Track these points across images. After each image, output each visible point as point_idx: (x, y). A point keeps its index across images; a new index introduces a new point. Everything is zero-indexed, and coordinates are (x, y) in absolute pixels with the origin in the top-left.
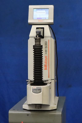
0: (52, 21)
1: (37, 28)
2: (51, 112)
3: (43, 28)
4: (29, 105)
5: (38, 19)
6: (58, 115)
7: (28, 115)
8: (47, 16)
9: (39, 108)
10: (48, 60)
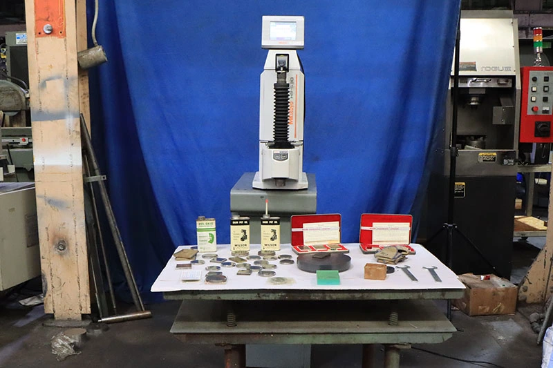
0: (301, 43)
1: (277, 55)
2: (299, 192)
3: (288, 55)
4: (265, 181)
5: (278, 39)
6: (310, 198)
7: (262, 197)
8: (293, 35)
9: (281, 186)
10: (294, 108)
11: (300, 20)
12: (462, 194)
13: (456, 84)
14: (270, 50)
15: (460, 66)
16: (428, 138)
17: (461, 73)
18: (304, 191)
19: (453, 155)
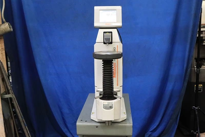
0: (120, 24)
1: (105, 33)
3: (111, 32)
7: (97, 127)
10: (116, 67)
11: (119, 8)
12: (201, 90)
13: (199, 35)
14: (100, 30)
15: (202, 26)
16: (185, 66)
17: (202, 29)
18: (124, 122)
19: (198, 73)
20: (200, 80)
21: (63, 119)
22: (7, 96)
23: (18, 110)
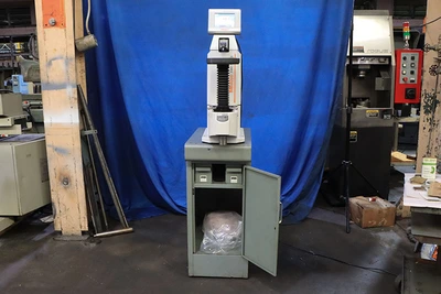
0: (239, 30)
1: (220, 39)
3: (228, 39)
4: (211, 137)
6: (247, 150)
7: (209, 149)
8: (232, 24)
11: (238, 12)
12: (354, 140)
13: (351, 62)
14: (215, 36)
15: (353, 49)
16: (331, 100)
18: (241, 144)
19: (349, 112)
20: (352, 125)
21: (160, 176)
22: (87, 132)
23: (101, 154)
